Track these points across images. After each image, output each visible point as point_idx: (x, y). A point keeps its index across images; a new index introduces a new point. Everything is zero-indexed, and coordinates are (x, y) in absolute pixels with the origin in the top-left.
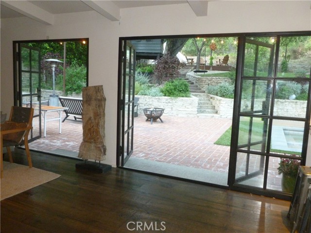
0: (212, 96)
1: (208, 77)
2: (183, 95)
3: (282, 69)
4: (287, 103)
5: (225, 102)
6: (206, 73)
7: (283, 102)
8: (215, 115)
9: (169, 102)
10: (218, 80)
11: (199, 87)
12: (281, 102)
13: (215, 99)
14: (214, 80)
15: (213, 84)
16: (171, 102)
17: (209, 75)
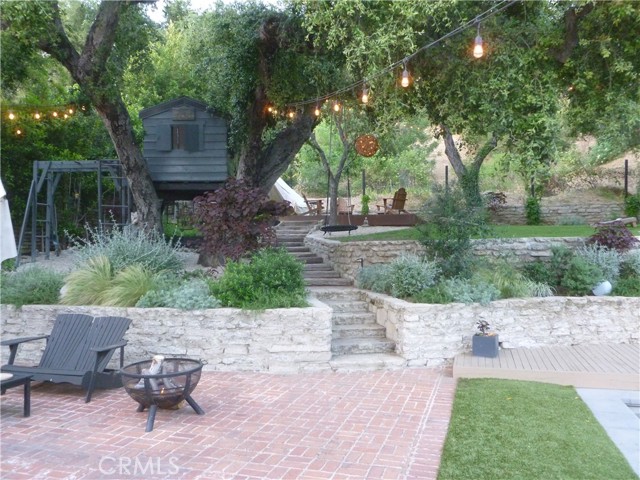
0: (373, 295)
1: (360, 243)
2: (284, 299)
3: (528, 217)
4: (595, 307)
5: (415, 317)
6: (353, 233)
7: (583, 306)
8: (390, 360)
9: (238, 327)
10: (386, 248)
11: (336, 269)
12: (577, 305)
13: (386, 306)
14: (375, 249)
15: (374, 260)
16: (243, 325)
17: (362, 238)
